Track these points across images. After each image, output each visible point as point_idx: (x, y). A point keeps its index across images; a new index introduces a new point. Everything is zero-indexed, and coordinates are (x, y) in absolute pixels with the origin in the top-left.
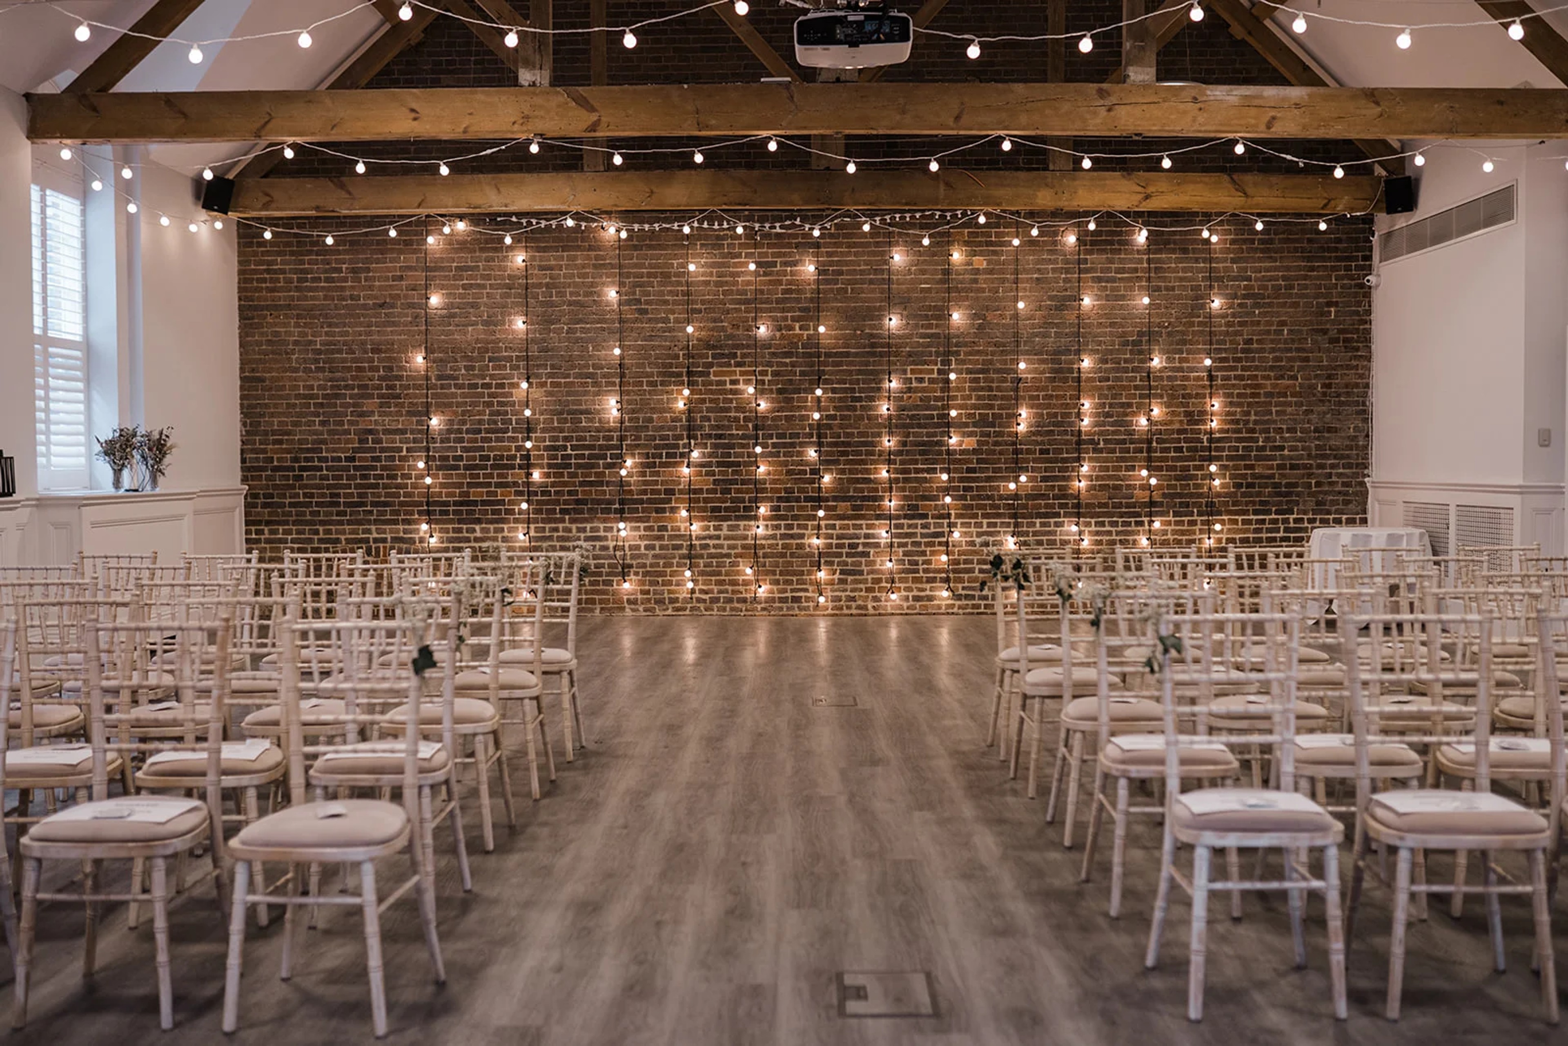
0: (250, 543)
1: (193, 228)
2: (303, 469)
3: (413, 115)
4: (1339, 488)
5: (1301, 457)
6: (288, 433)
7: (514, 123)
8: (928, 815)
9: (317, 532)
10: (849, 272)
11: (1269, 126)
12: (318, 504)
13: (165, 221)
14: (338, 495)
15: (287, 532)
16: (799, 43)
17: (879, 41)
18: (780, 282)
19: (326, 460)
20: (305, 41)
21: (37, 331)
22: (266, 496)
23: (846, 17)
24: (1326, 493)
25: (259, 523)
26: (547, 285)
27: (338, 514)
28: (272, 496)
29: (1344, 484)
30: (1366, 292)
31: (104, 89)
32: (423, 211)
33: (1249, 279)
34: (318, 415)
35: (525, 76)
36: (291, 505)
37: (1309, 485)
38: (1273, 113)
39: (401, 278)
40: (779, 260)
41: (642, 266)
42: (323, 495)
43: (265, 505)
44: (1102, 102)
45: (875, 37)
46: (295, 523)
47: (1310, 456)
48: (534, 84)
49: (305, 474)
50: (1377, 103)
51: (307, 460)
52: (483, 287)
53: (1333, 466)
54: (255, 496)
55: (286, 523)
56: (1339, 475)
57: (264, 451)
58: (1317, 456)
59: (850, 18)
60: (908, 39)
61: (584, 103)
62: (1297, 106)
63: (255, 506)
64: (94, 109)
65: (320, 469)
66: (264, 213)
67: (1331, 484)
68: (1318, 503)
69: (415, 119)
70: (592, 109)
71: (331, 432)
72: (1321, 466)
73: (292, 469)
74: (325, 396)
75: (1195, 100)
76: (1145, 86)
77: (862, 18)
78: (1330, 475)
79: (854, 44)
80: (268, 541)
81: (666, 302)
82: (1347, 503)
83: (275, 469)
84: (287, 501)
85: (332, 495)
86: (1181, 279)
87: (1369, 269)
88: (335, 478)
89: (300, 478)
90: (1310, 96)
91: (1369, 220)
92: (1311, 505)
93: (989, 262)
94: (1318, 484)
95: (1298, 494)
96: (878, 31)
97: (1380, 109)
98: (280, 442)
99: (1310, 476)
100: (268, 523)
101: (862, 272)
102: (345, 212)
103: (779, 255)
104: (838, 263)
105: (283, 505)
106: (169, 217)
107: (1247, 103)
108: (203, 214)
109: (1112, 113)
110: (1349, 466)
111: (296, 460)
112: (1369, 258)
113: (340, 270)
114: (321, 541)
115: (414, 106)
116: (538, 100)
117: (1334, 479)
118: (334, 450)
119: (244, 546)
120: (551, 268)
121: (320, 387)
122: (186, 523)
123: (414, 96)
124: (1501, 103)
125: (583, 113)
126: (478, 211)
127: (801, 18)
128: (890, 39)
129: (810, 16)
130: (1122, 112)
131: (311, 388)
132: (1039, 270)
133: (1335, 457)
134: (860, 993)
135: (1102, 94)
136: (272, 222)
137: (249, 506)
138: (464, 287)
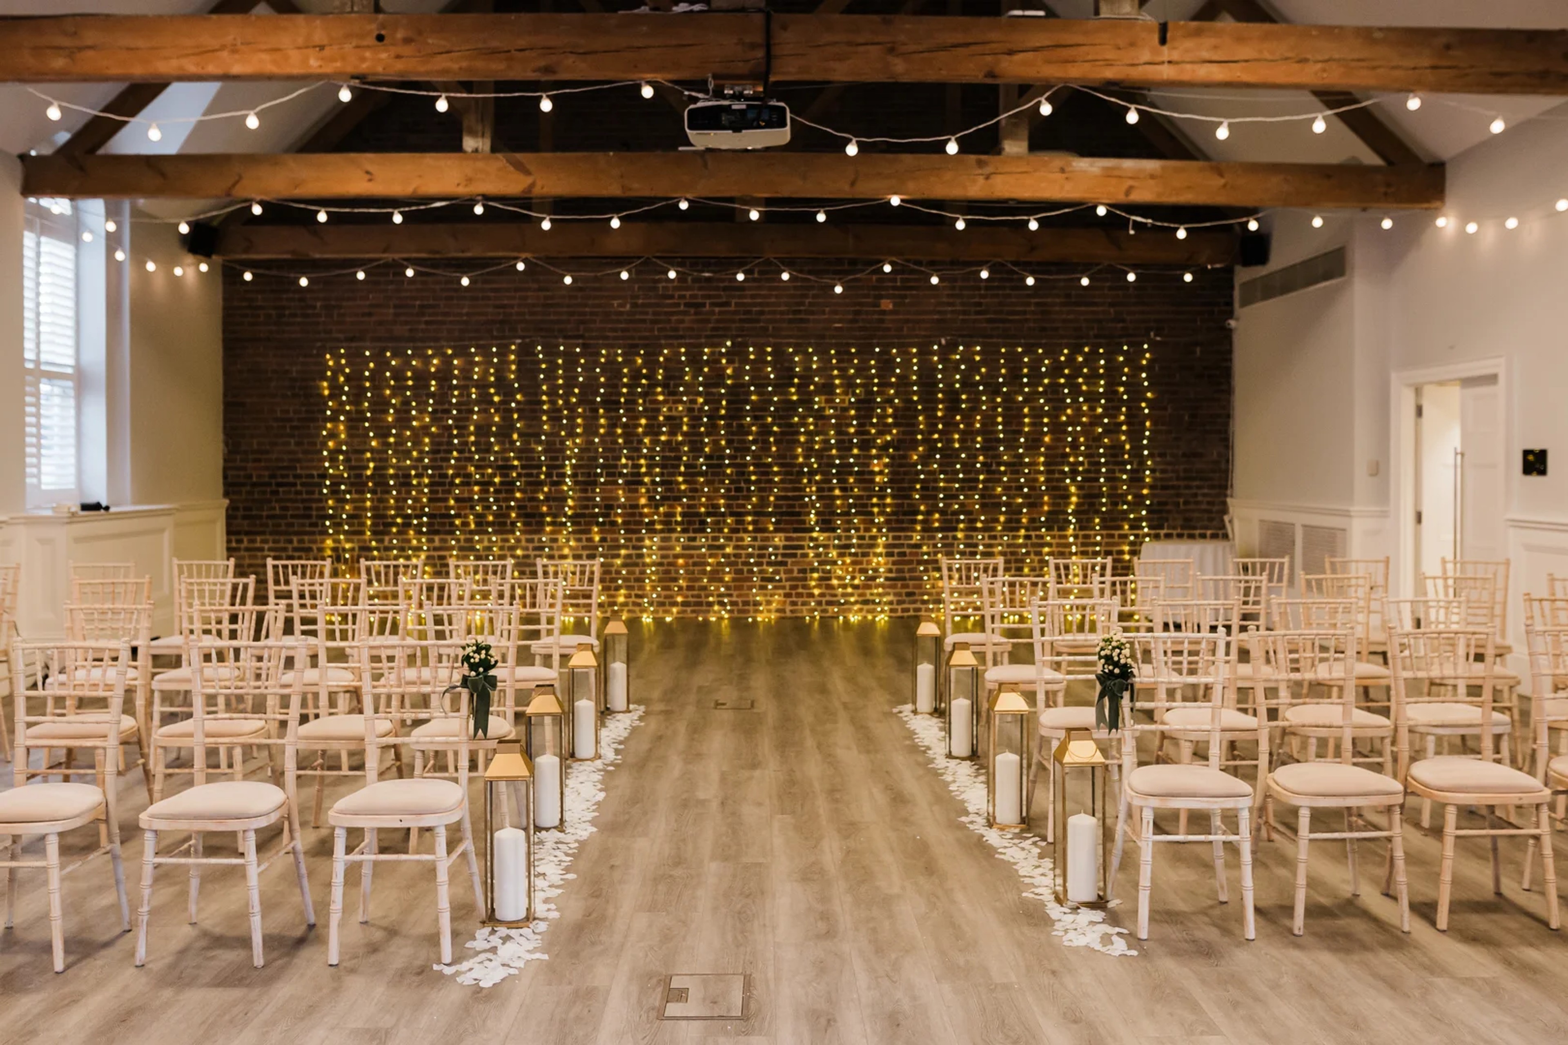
0: (231, 551)
1: (178, 271)
2: (279, 485)
3: (368, 177)
4: (1204, 507)
5: (1170, 479)
6: (267, 452)
7: (458, 185)
8: (788, 819)
9: (291, 542)
10: (770, 313)
11: (1128, 192)
12: (292, 516)
13: (151, 266)
14: (310, 508)
15: (264, 541)
16: (690, 128)
17: (759, 127)
18: (708, 321)
19: (299, 476)
20: (252, 122)
21: (30, 366)
22: (245, 509)
23: (730, 106)
24: (1193, 511)
25: (238, 533)
26: (502, 322)
27: (311, 525)
28: (250, 509)
29: (1209, 503)
30: (1227, 335)
31: (93, 150)
32: (389, 256)
33: (1123, 321)
34: (293, 436)
35: (469, 143)
36: (268, 517)
37: (1178, 504)
38: (1131, 183)
39: (370, 314)
40: (708, 301)
41: (586, 305)
42: (298, 508)
43: (245, 517)
44: (980, 171)
45: (755, 124)
46: (271, 534)
47: (1178, 479)
48: (476, 151)
49: (281, 489)
50: (1221, 175)
51: (283, 476)
52: (443, 323)
53: (1199, 487)
54: (235, 509)
55: (263, 533)
56: (1204, 495)
57: (245, 469)
58: (1185, 479)
59: (734, 107)
60: (784, 125)
61: (520, 167)
62: (1152, 177)
63: (235, 517)
64: (81, 168)
65: (295, 485)
66: (244, 256)
67: (1197, 503)
68: (1187, 520)
69: (370, 180)
70: (528, 173)
71: (306, 452)
72: (1188, 487)
73: (269, 484)
74: (299, 420)
75: (1062, 170)
76: (1018, 158)
77: (744, 107)
78: (1196, 495)
79: (737, 129)
80: (247, 549)
81: (607, 338)
82: (1211, 520)
83: (254, 485)
84: (265, 513)
85: (306, 508)
86: (1064, 321)
87: (1230, 314)
88: (308, 493)
89: (277, 492)
90: (1163, 168)
91: (1229, 272)
92: (1180, 522)
93: (895, 305)
94: (1186, 503)
95: (1169, 512)
96: (758, 119)
97: (1222, 181)
98: (259, 460)
99: (1178, 495)
100: (247, 533)
101: (782, 313)
102: (317, 256)
103: (709, 297)
104: (760, 304)
105: (261, 517)
106: (155, 261)
107: (1108, 174)
108: (190, 259)
109: (990, 181)
110: (1212, 487)
111: (272, 476)
112: (1230, 304)
113: (315, 307)
114: (295, 549)
115: (370, 168)
116: (480, 164)
117: (1200, 498)
118: (308, 468)
119: (225, 553)
120: (504, 306)
121: (295, 412)
122: (166, 537)
123: (369, 160)
124: (1329, 177)
125: (522, 177)
126: (437, 256)
127: (692, 106)
128: (770, 125)
129: (700, 104)
130: (998, 180)
131: (288, 412)
132: (939, 312)
133: (1201, 479)
134: (681, 995)
135: (980, 164)
136: (250, 265)
137: (230, 518)
138: (427, 323)
